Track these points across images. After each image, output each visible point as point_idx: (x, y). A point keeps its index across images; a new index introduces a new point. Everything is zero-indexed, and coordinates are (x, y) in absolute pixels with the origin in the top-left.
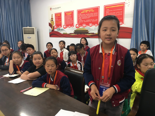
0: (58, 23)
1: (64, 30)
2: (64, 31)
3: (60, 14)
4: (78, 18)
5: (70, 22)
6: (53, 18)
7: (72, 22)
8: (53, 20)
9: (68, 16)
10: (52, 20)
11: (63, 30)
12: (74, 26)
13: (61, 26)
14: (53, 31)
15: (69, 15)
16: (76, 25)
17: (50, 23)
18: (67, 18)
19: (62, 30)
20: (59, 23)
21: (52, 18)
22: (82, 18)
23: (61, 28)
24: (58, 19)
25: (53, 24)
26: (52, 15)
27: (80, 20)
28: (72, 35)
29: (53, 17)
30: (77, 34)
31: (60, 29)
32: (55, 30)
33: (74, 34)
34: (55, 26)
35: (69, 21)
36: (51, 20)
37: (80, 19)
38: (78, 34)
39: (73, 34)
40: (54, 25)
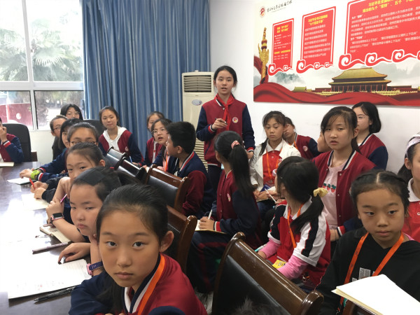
0: (280, 54)
1: (297, 77)
2: (299, 81)
3: (290, 24)
4: (350, 33)
5: (318, 51)
6: (266, 42)
7: (326, 49)
8: (266, 47)
9: (316, 28)
10: (263, 48)
11: (294, 79)
12: (332, 63)
13: (290, 66)
14: (264, 81)
15: (316, 25)
16: (342, 57)
17: (258, 56)
18: (310, 36)
19: (291, 77)
20: (284, 54)
21: (264, 42)
22: (366, 32)
23: (287, 73)
24: (283, 41)
25: (267, 58)
26: (265, 30)
27: (356, 40)
28: (324, 93)
29: (267, 38)
30: (341, 90)
31: (284, 75)
32: (272, 79)
33: (331, 93)
34: (270, 66)
35: (316, 46)
36: (261, 46)
37: (356, 34)
38: (346, 90)
39: (328, 90)
40: (270, 62)
